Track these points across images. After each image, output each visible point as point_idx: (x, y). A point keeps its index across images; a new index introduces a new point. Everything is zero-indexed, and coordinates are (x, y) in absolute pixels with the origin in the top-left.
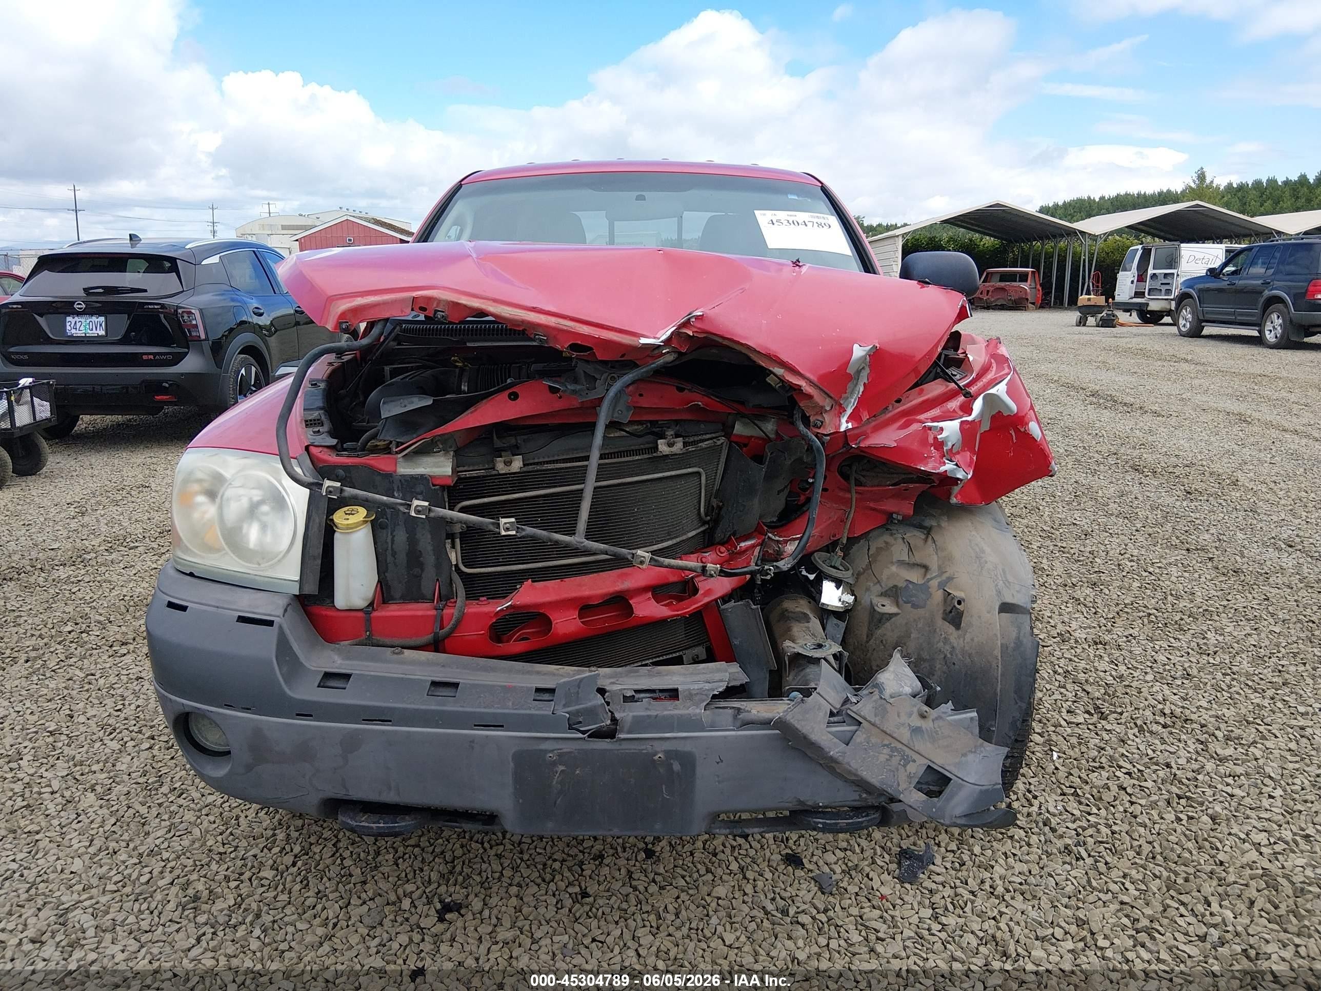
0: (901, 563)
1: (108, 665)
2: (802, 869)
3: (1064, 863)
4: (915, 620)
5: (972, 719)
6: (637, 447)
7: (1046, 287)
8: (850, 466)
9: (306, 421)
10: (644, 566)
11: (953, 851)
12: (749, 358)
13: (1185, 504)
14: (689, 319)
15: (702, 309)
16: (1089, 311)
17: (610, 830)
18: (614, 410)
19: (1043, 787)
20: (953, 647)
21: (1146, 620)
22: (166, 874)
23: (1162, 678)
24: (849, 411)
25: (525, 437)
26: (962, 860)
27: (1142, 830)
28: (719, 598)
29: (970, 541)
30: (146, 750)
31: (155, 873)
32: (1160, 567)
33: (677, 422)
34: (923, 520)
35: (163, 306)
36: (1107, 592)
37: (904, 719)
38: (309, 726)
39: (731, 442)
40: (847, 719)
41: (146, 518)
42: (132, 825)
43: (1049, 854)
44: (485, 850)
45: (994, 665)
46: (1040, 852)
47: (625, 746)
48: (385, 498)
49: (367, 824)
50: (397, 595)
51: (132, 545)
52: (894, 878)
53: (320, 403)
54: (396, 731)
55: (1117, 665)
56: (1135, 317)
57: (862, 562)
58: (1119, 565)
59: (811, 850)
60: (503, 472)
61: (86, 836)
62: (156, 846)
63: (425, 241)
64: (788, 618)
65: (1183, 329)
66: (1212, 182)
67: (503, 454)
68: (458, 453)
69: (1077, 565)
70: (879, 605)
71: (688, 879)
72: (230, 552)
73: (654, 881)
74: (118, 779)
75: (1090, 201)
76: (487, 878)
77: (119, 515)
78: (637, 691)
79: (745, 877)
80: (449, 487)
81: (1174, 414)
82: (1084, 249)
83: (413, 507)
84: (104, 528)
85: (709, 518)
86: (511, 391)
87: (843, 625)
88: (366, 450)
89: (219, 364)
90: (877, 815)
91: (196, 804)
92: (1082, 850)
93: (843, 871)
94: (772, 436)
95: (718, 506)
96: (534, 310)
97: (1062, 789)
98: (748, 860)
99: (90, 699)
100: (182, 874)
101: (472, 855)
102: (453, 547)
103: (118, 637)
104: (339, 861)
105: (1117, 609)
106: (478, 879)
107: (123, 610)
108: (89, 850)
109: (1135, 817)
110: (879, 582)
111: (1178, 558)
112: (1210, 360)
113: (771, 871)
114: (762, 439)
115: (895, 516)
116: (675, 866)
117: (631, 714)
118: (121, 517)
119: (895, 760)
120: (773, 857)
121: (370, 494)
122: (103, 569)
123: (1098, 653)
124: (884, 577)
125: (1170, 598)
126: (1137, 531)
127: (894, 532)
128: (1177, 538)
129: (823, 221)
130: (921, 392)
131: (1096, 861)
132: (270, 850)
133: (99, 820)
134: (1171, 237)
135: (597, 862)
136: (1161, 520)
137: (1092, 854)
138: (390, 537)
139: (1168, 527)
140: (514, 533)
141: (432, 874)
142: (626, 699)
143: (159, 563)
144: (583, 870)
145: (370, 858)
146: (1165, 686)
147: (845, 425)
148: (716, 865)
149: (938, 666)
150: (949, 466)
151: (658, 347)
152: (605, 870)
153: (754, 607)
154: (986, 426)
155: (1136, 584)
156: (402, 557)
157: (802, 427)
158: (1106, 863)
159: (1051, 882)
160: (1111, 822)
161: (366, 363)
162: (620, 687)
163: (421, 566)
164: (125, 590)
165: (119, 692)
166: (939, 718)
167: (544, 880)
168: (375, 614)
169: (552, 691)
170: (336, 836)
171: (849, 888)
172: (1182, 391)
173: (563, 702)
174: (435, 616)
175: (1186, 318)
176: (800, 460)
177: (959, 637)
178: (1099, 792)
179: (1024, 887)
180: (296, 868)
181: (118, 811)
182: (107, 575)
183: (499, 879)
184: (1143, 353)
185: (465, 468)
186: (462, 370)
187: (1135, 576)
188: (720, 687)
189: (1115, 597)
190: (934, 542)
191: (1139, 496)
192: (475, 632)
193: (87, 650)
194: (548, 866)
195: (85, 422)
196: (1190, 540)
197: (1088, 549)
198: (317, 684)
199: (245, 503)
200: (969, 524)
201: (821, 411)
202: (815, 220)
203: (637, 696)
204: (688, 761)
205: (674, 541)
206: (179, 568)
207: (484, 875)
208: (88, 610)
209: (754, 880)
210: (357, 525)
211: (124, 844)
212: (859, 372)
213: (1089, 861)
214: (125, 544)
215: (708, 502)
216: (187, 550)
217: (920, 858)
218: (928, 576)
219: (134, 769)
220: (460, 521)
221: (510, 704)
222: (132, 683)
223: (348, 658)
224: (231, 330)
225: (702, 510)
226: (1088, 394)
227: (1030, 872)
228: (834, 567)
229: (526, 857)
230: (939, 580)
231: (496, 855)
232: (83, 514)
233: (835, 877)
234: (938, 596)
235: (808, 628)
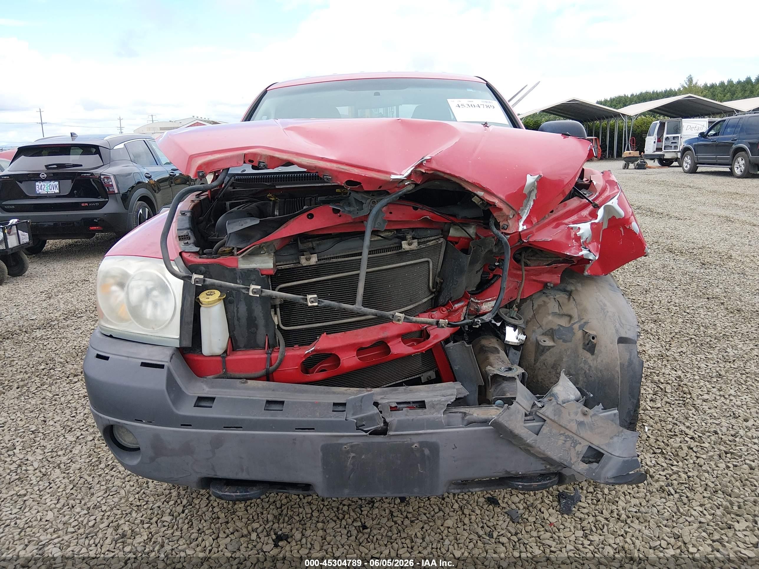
0: (554, 314)
1: (66, 389)
2: (499, 507)
3: (661, 498)
4: (565, 350)
5: (615, 414)
6: (389, 246)
7: (603, 147)
8: (520, 254)
9: (179, 237)
10: (400, 323)
11: (591, 492)
12: (460, 186)
13: (702, 271)
14: (422, 162)
15: (429, 155)
16: (630, 160)
17: (385, 493)
18: (375, 223)
19: (641, 449)
20: (590, 366)
21: (689, 342)
22: (105, 520)
23: (704, 377)
24: (524, 218)
25: (318, 242)
26: (597, 498)
27: (706, 475)
28: (442, 340)
29: (597, 299)
30: (91, 441)
31: (98, 520)
32: (693, 310)
33: (413, 229)
34: (566, 287)
35: (92, 174)
36: (664, 326)
37: (573, 416)
38: (190, 432)
39: (447, 241)
40: (536, 418)
41: (87, 299)
42: (83, 489)
43: (651, 493)
44: (301, 499)
45: (616, 377)
46: (645, 491)
47: (393, 439)
48: (232, 284)
49: (229, 494)
50: (242, 345)
51: (79, 315)
52: (557, 511)
53: (187, 226)
54: (245, 434)
55: (676, 371)
56: (656, 163)
57: (529, 314)
58: (668, 309)
59: (503, 494)
60: (305, 265)
61: (56, 496)
62: (98, 502)
63: (249, 120)
64: (485, 351)
65: (686, 169)
66: (696, 83)
67: (305, 253)
68: (277, 254)
69: (643, 310)
70: (542, 341)
71: (428, 515)
72: (135, 322)
73: (407, 517)
74: (74, 460)
75: (626, 97)
76: (303, 518)
77: (71, 298)
78: (398, 403)
79: (463, 513)
80: (271, 276)
81: (687, 218)
82: (625, 124)
83: (251, 290)
84: (62, 306)
85: (435, 290)
86: (308, 213)
87: (519, 353)
88: (218, 255)
89: (126, 206)
90: (556, 479)
91: (122, 474)
92: (671, 488)
93: (524, 508)
94: (474, 236)
95: (440, 282)
96: (322, 159)
97: (653, 450)
98: (465, 502)
99: (56, 410)
100: (115, 520)
101: (293, 503)
102: (276, 313)
103: (72, 371)
104: (211, 509)
105: (671, 336)
106: (297, 518)
107: (75, 354)
108: (57, 506)
109: (701, 466)
110: (541, 326)
111: (703, 303)
112: (704, 186)
113: (479, 509)
114: (468, 239)
115: (549, 284)
116: (419, 507)
117: (397, 419)
118: (73, 299)
119: (568, 444)
120: (479, 500)
121: (223, 283)
122: (62, 330)
123: (663, 364)
124: (544, 323)
125: (702, 328)
126: (676, 288)
127: (548, 294)
128: (701, 291)
129: (489, 104)
130: (565, 205)
131: (681, 496)
132: (168, 503)
133: (63, 486)
134: (675, 116)
135: (370, 506)
136: (689, 281)
137: (678, 491)
138: (236, 309)
139: (694, 285)
140: (316, 304)
141: (269, 516)
142: (393, 409)
143: (95, 325)
144: (362, 511)
145: (230, 506)
146: (707, 383)
147: (521, 227)
148: (445, 505)
149: (581, 378)
150: (584, 252)
151: (402, 181)
152: (376, 511)
153: (467, 345)
154: (605, 226)
155: (680, 320)
156: (244, 321)
157: (495, 229)
158: (687, 497)
159: (655, 510)
160: (686, 470)
161: (214, 201)
162: (387, 401)
163: (256, 326)
164: (75, 343)
165: (73, 405)
166: (594, 415)
167: (338, 518)
168: (229, 358)
169: (344, 404)
170: (208, 493)
171: (529, 519)
172: (690, 205)
173: (352, 412)
174: (267, 358)
175: (687, 162)
176: (491, 251)
177: (593, 360)
178: (676, 451)
179: (638, 514)
180: (184, 515)
181: (74, 480)
182: (65, 334)
183: (311, 519)
184: (664, 183)
185: (281, 263)
186: (275, 202)
187: (679, 316)
188: (452, 399)
189: (669, 328)
190: (574, 300)
191: (674, 267)
192: (292, 367)
193: (54, 380)
194: (340, 509)
195: (51, 244)
196: (708, 292)
197: (649, 300)
198: (193, 405)
199: (143, 290)
200: (595, 288)
201: (507, 218)
202: (485, 104)
203: (399, 406)
204: (434, 448)
205: (414, 305)
206: (103, 332)
207: (301, 516)
208: (53, 355)
209: (469, 515)
210: (215, 302)
211: (78, 501)
212: (530, 192)
213: (677, 496)
214: (75, 315)
215: (434, 279)
216: (107, 321)
217: (572, 498)
218: (572, 322)
219: (83, 453)
220: (281, 298)
221: (318, 414)
222: (81, 399)
223: (213, 387)
224: (133, 187)
225: (431, 285)
226: (635, 208)
227: (641, 504)
228: (513, 318)
229: (326, 503)
230: (579, 324)
231: (308, 503)
232: (50, 298)
233: (520, 512)
234: (579, 334)
235: (499, 357)
